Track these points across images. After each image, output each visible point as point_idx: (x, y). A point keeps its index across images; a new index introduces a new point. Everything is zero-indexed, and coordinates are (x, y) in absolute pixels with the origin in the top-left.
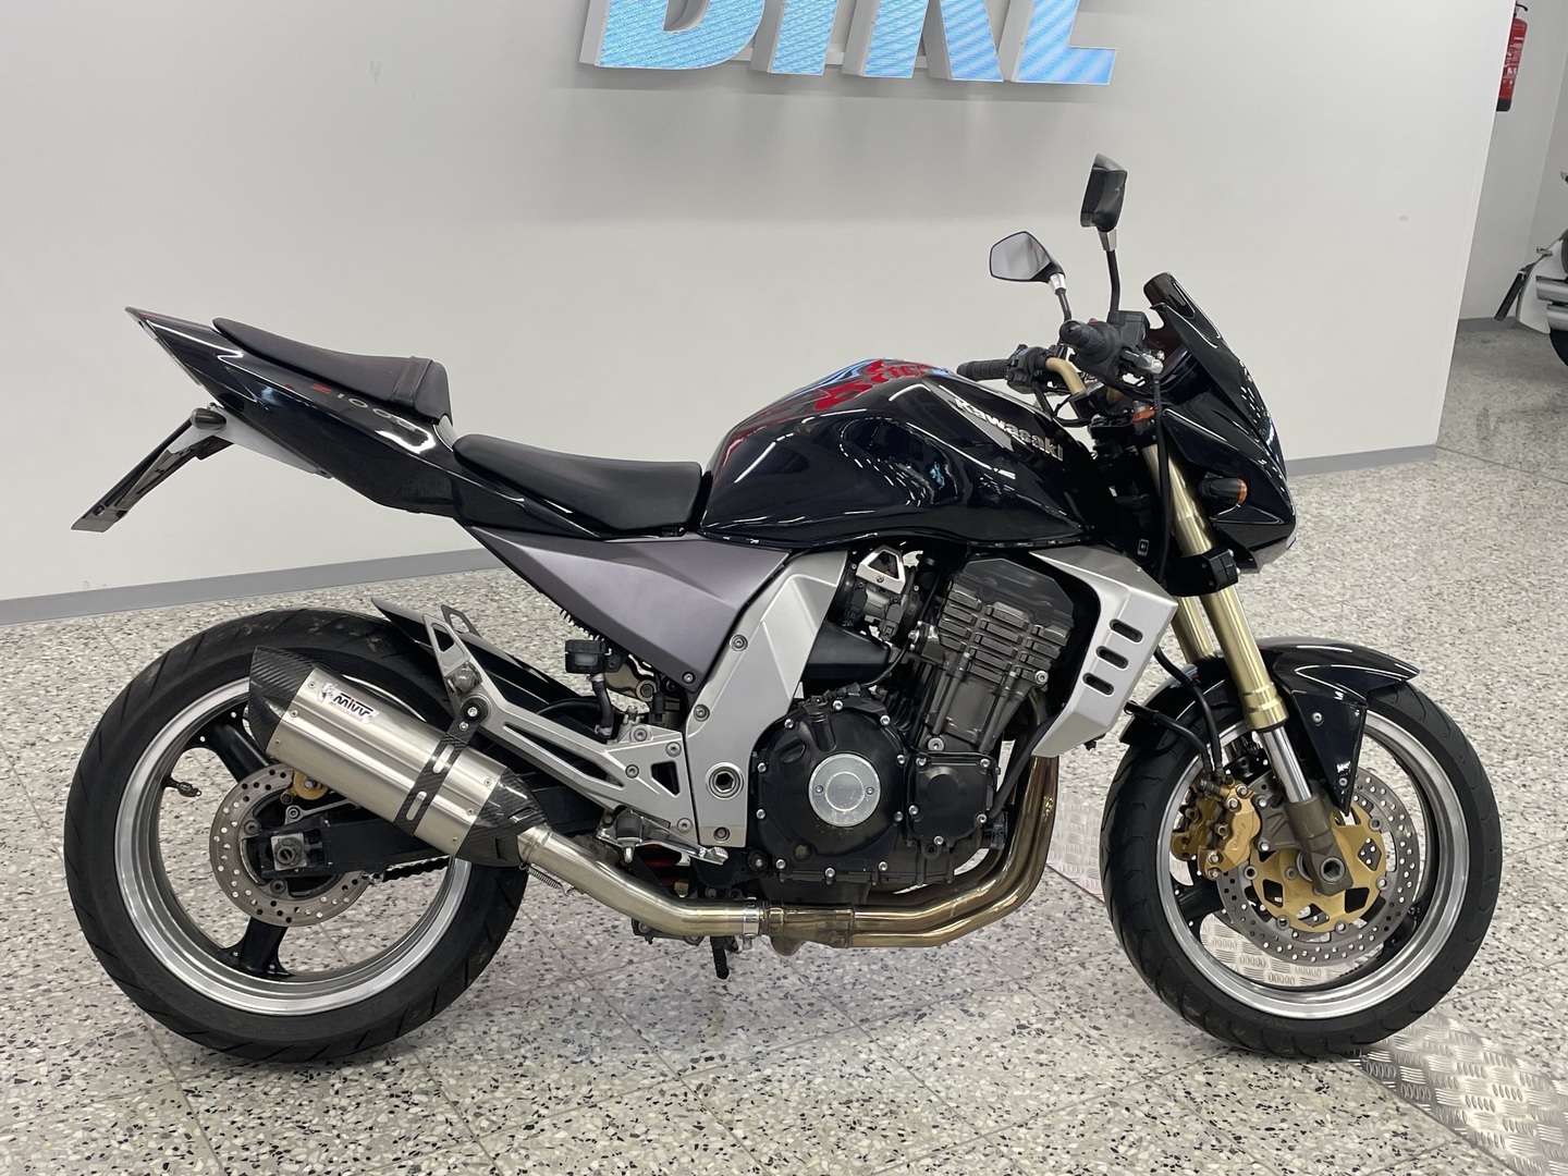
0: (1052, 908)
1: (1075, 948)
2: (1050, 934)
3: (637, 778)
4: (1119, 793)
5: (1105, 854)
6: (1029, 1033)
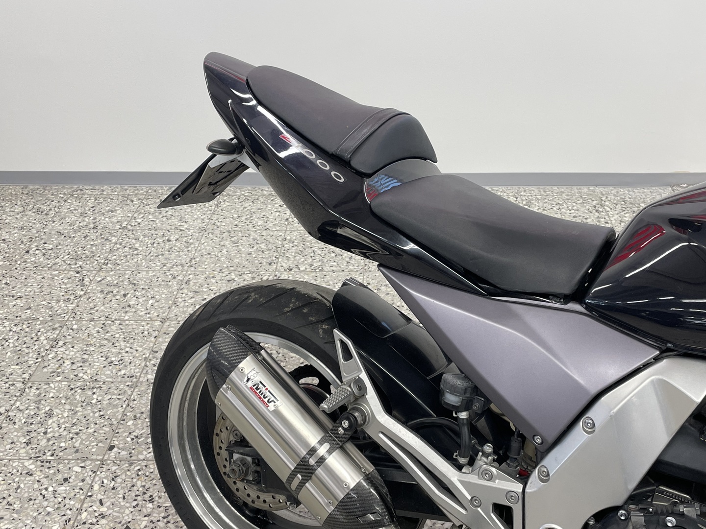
3: (479, 509)
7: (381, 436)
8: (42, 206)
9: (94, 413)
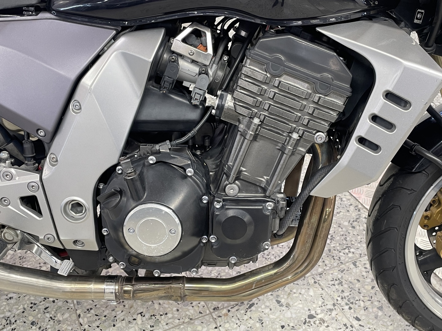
0: (342, 218)
1: (352, 250)
2: (338, 238)
3: (9, 207)
4: (383, 195)
5: (370, 233)
6: (314, 323)
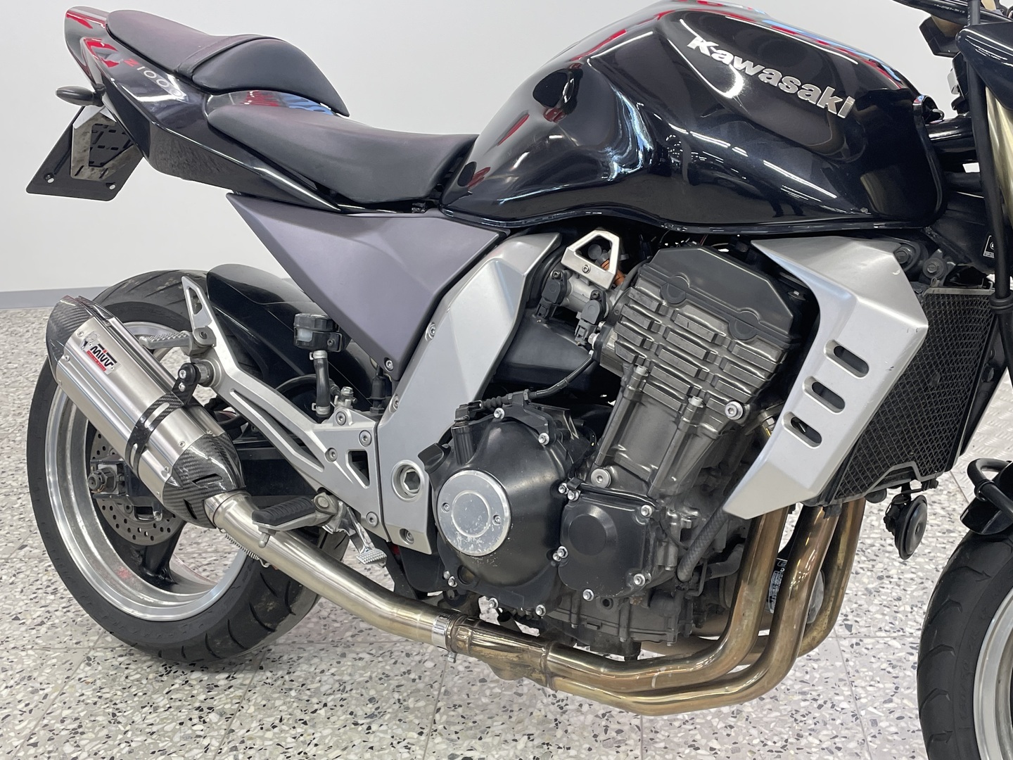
3: (335, 463)
7: (233, 394)
8: (19, 329)
9: (13, 516)
